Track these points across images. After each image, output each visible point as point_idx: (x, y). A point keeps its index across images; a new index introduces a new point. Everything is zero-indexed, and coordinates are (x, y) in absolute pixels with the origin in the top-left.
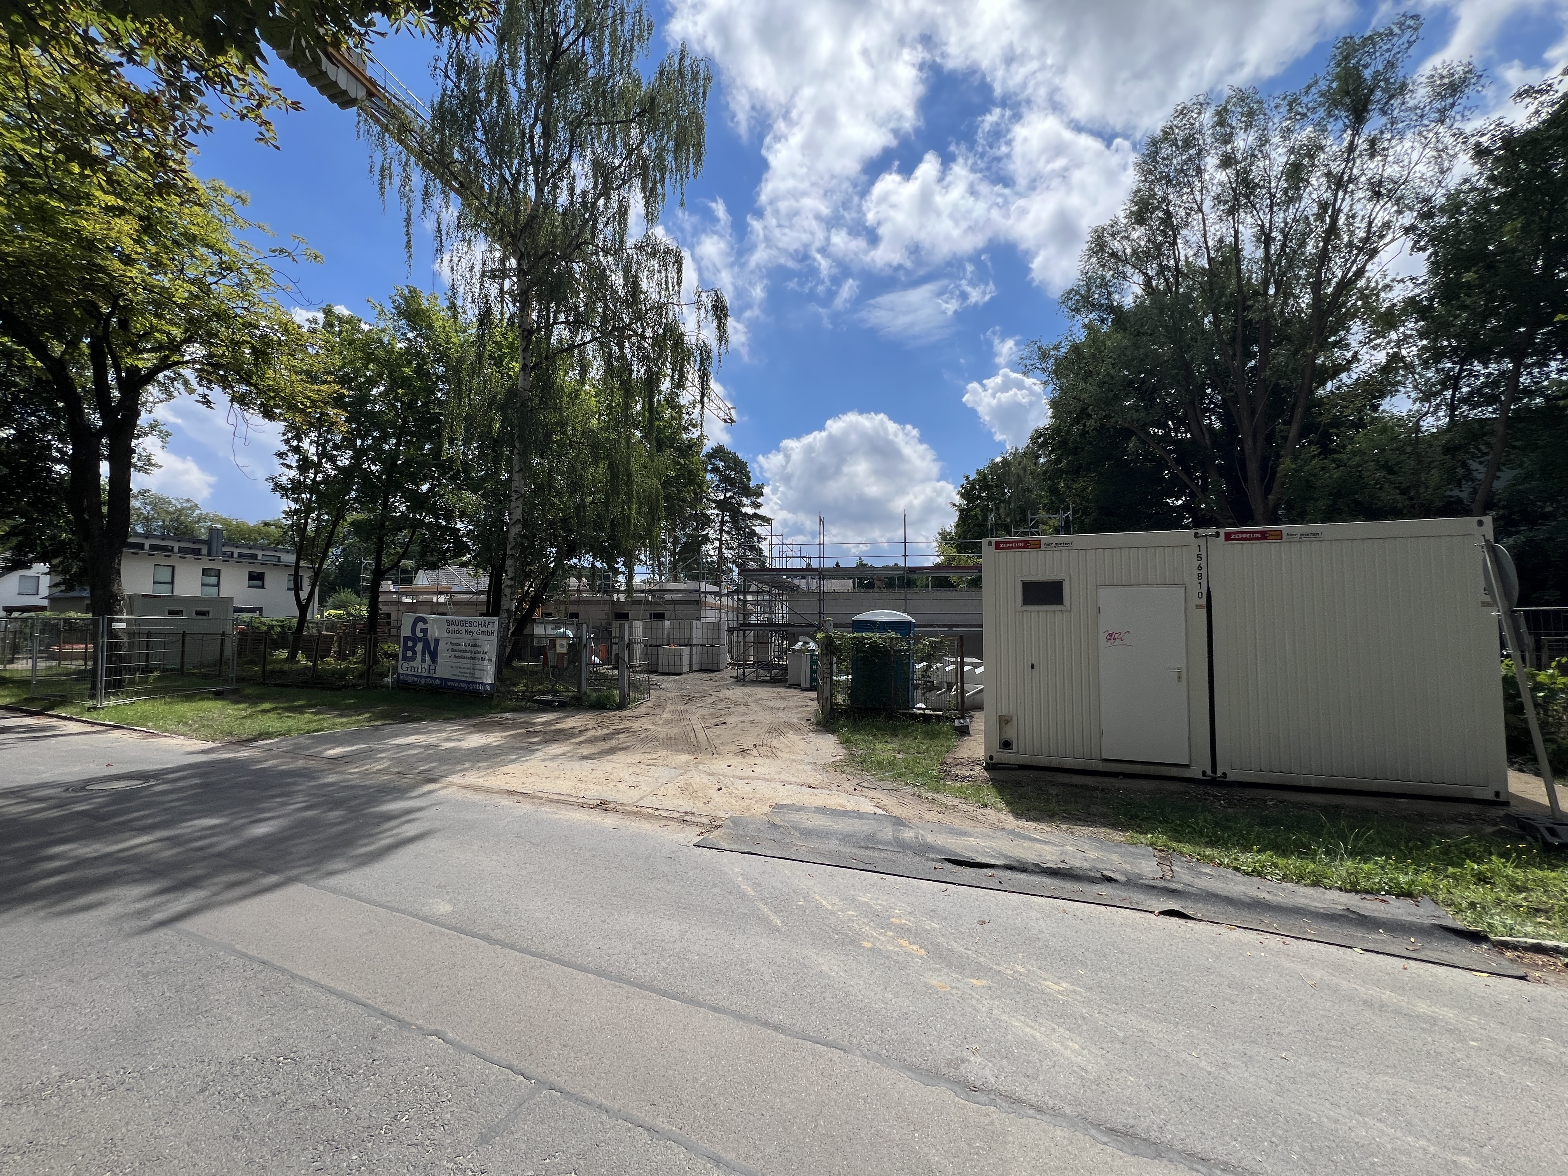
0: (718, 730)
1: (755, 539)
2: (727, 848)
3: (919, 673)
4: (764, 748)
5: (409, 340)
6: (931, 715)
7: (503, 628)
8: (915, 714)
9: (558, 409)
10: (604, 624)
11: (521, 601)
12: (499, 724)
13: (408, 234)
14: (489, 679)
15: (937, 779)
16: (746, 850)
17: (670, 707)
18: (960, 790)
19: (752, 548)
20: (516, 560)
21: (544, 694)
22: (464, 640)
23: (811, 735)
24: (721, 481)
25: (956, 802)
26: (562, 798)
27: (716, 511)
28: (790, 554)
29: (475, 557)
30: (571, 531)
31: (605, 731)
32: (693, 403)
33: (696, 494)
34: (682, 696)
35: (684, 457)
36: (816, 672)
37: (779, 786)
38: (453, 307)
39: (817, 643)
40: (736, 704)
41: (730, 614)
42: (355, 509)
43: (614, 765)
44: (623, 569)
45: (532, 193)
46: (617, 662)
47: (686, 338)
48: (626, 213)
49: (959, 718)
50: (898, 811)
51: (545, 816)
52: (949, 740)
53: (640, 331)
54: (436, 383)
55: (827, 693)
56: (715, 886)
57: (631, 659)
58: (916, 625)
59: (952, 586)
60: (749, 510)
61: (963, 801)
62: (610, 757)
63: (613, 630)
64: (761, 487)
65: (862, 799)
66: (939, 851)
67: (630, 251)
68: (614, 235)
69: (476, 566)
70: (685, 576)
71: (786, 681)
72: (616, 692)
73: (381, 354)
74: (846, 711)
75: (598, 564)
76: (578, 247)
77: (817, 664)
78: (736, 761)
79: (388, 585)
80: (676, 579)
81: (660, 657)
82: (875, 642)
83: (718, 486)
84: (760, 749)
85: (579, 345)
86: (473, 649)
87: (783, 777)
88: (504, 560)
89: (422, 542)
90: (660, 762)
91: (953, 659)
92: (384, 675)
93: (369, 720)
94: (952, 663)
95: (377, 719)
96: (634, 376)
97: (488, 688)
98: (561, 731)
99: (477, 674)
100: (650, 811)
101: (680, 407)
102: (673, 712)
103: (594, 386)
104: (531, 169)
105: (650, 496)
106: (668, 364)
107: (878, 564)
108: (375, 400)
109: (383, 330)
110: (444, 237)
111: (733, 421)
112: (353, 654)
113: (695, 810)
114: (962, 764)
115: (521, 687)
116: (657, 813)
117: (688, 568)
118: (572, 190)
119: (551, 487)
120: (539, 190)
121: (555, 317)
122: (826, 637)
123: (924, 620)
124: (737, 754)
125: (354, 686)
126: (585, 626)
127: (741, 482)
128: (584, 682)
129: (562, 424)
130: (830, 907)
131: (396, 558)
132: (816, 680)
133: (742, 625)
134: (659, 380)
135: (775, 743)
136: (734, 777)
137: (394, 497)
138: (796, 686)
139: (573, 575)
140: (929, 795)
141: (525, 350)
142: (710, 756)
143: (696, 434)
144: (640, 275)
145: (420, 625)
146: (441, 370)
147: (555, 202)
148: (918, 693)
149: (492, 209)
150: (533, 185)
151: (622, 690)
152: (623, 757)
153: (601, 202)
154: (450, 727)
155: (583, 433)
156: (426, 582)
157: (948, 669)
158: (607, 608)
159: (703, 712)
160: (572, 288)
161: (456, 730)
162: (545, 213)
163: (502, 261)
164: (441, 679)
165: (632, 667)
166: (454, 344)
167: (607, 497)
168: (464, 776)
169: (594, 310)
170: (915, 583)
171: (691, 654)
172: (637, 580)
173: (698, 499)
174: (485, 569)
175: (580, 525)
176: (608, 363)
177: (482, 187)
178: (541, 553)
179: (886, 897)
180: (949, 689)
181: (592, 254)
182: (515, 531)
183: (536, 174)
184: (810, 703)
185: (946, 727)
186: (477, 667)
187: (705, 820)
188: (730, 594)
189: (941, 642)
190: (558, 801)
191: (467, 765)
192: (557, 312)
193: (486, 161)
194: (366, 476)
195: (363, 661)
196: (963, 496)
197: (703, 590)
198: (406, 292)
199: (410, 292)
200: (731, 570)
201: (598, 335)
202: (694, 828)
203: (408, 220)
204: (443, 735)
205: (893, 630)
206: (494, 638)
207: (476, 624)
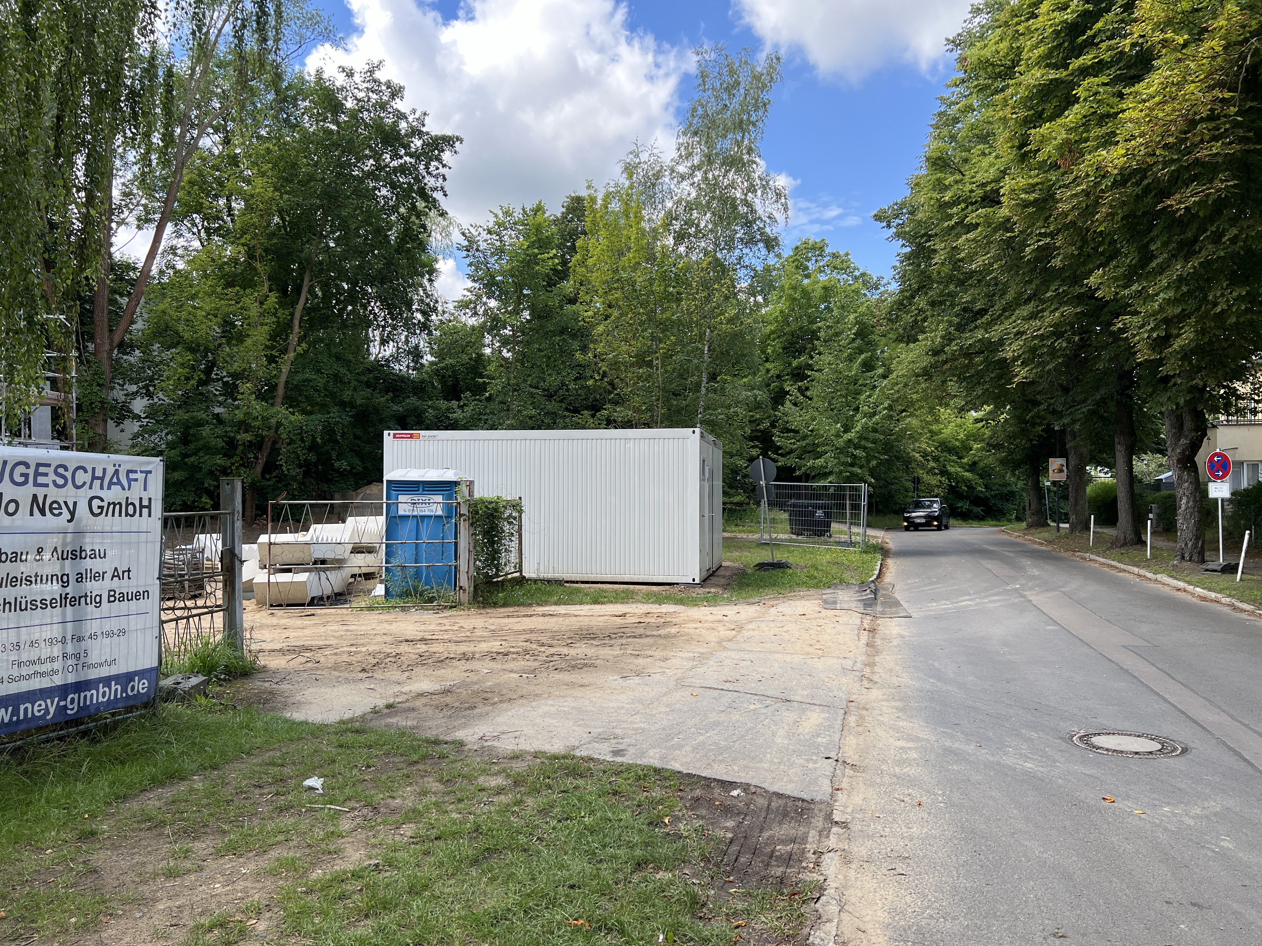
86: (71, 567)
99: (98, 649)
186: (94, 627)
207: (81, 477)
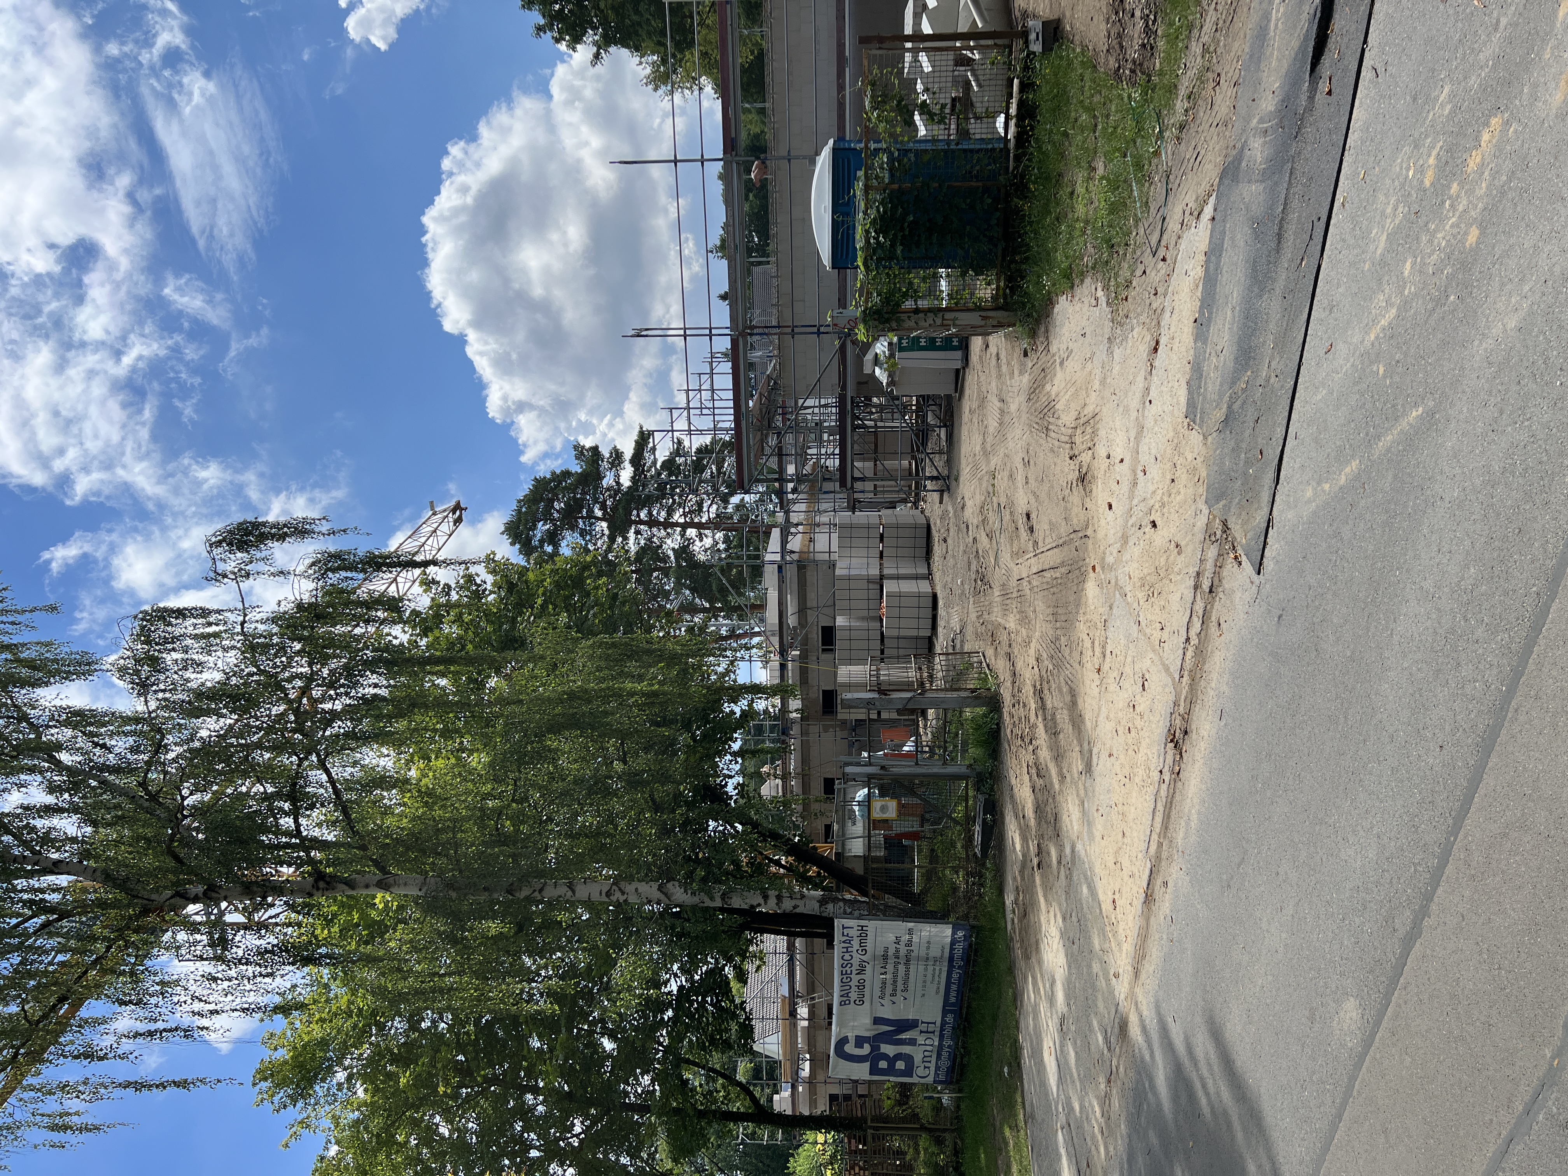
0: (1042, 526)
1: (680, 460)
2: (1266, 510)
3: (939, 131)
4: (1078, 439)
5: (349, 1078)
6: (1021, 104)
7: (853, 909)
8: (1019, 137)
9: (456, 823)
10: (845, 734)
11: (804, 879)
12: (1025, 915)
13: (162, 1086)
14: (946, 931)
15: (1148, 87)
16: (1271, 475)
17: (997, 616)
18: (1173, 40)
19: (698, 467)
20: (732, 890)
21: (970, 839)
22: (873, 977)
23: (1053, 348)
24: (573, 527)
25: (1196, 48)
26: (1160, 807)
27: (631, 535)
28: (706, 395)
29: (729, 960)
30: (678, 796)
31: (1041, 730)
32: (428, 583)
33: (600, 574)
34: (977, 592)
35: (533, 596)
36: (933, 340)
37: (1152, 410)
38: (284, 1009)
39: (876, 339)
40: (992, 492)
41: (823, 506)
42: (651, 1156)
43: (1102, 718)
44: (743, 703)
45: (63, 880)
46: (913, 711)
47: (306, 598)
48: (79, 713)
49: (1027, 42)
50: (1210, 172)
51: (1193, 838)
52: (1070, 63)
53: (299, 683)
54: (423, 1032)
55: (973, 318)
56: (1337, 534)
57: (906, 686)
58: (840, 139)
59: (760, 57)
60: (626, 475)
61: (1195, 32)
62: (1088, 724)
63: (854, 717)
64: (580, 451)
65: (1183, 245)
66: (1293, 83)
67: (153, 705)
68: (126, 734)
69: (744, 958)
70: (753, 589)
71: (949, 397)
72: (968, 713)
73: (376, 1124)
74: (1009, 279)
75: (736, 746)
76: (153, 797)
77: (918, 338)
78: (1101, 493)
79: (782, 1101)
80: (760, 607)
81: (903, 633)
82: (874, 222)
83: (583, 533)
84: (1080, 446)
85: (336, 791)
86: (891, 961)
87: (1134, 402)
88: (731, 911)
89: (704, 1048)
90: (1098, 634)
91: (908, 57)
92: (938, 1107)
93: (1015, 1128)
94: (916, 60)
95: (1015, 1116)
96: (383, 692)
97: (960, 934)
98: (1039, 809)
99: (935, 952)
100: (1190, 654)
101: (435, 606)
102: (1006, 610)
103: (409, 762)
104: (21, 883)
105: (608, 658)
106: (358, 631)
107: (719, 214)
108: (458, 1130)
109: (336, 1119)
110: (160, 1025)
111: (457, 507)
112: (900, 1153)
113: (1192, 571)
114: (1119, 36)
115: (959, 879)
116: (1194, 641)
117: (738, 584)
118: (48, 810)
119: (598, 833)
120: (56, 868)
121: (288, 833)
122: (865, 321)
123: (828, 119)
124: (1088, 493)
125: (956, 1152)
126: (849, 769)
127: (572, 489)
128: (950, 770)
129: (483, 816)
130: (1394, 311)
131: (734, 1091)
132: (948, 340)
133: (843, 484)
134: (388, 648)
135: (1068, 419)
136: (1131, 497)
137: (626, 1094)
138: (958, 377)
139: (757, 790)
140: (1180, 105)
141: (350, 884)
142: (1090, 542)
143: (486, 578)
144: (193, 685)
145: (850, 1048)
146: (399, 1024)
147: (74, 840)
148: (976, 129)
149: (100, 946)
150: (51, 879)
151: (965, 702)
152: (1088, 700)
153: (65, 757)
154: (1030, 995)
155: (497, 780)
156: (773, 1039)
157: (927, 68)
158: (814, 729)
159: (1006, 557)
160: (231, 807)
161: (1035, 984)
162: (97, 858)
163: (193, 927)
164: (945, 1012)
165: (922, 684)
166: (350, 1002)
167: (613, 733)
168: (1116, 976)
169: (269, 766)
170: (757, 137)
171: (898, 577)
172: (762, 676)
173: (607, 568)
174: (751, 942)
175: (664, 778)
176: (365, 739)
177: (62, 964)
178: (719, 845)
179: (1382, 198)
180: (968, 62)
181: (166, 773)
182: (679, 894)
183: (30, 875)
184: (993, 349)
185: (1044, 69)
186: (923, 953)
187: (1212, 552)
188: (785, 506)
189: (873, 84)
190: (1167, 817)
191: (1096, 967)
192: (278, 831)
193: (16, 959)
194: (591, 1139)
195: (915, 1139)
196: (577, 39)
197: (778, 557)
198: (264, 1085)
199: (265, 1079)
200: (739, 507)
201: (314, 758)
202: (1225, 573)
203: (138, 1086)
204: (1043, 1007)
205: (850, 186)
206: (872, 925)
207: (847, 957)
